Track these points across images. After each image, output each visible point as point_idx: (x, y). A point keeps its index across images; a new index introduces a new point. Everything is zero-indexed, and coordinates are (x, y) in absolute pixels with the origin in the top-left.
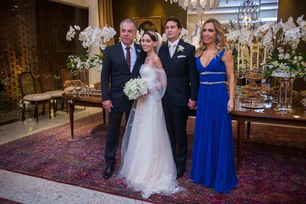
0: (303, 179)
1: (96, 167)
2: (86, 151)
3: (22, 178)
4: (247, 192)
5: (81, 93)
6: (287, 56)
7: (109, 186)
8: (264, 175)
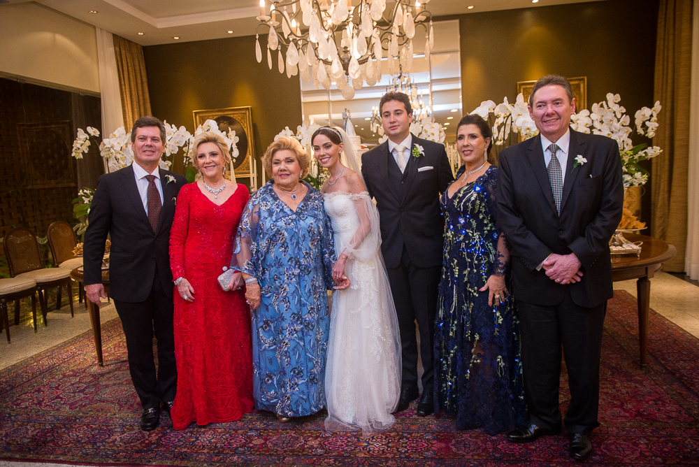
7: (217, 455)
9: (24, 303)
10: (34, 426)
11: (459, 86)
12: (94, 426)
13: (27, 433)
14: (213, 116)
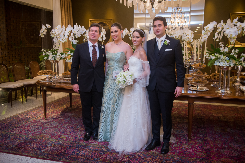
0: (240, 146)
1: (72, 144)
2: (59, 130)
3: (7, 157)
4: (201, 159)
5: (53, 81)
6: (226, 50)
7: (87, 160)
8: (210, 144)
9: (19, 92)
10: (18, 141)
11: (203, 13)
12: (40, 143)
13: (15, 143)
14: (97, 22)
